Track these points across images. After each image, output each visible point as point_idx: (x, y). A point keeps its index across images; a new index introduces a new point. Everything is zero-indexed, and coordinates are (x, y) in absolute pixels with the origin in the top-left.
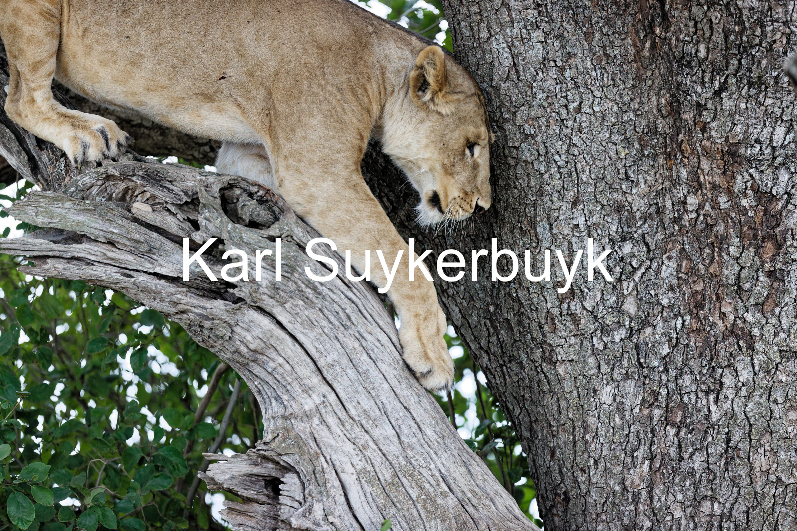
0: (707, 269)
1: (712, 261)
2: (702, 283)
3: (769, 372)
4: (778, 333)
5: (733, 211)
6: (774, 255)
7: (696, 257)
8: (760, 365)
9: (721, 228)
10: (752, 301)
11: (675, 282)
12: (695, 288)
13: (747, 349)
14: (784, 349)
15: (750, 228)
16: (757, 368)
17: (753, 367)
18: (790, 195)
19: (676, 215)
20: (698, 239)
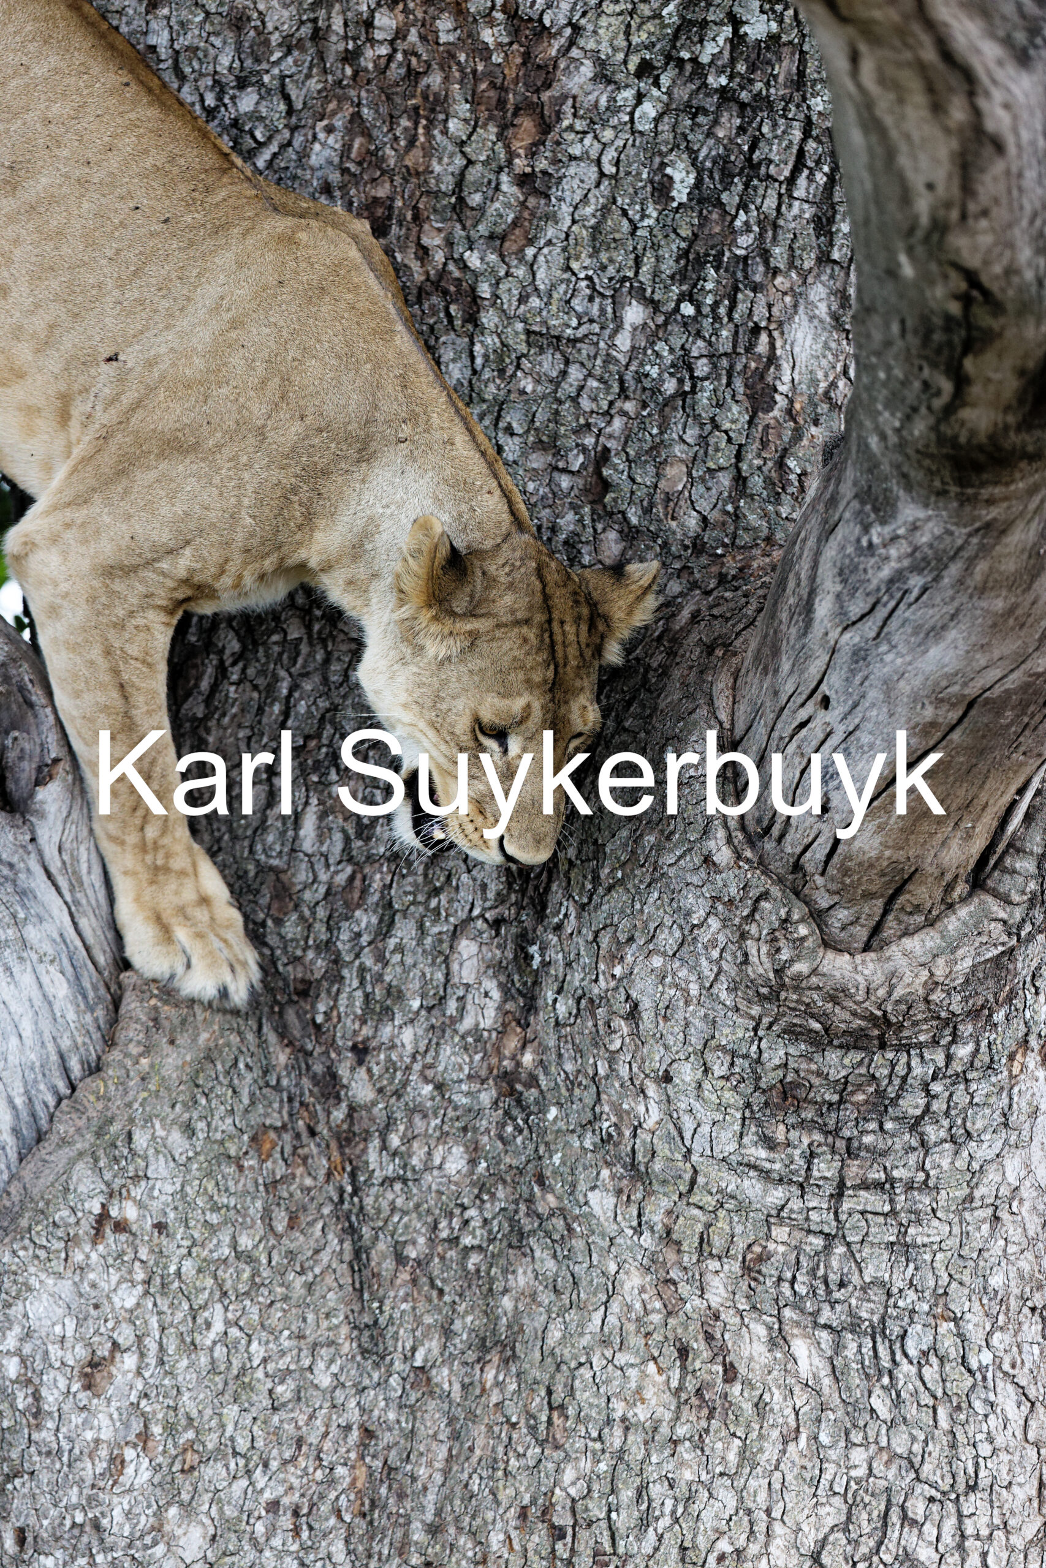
0: (400, 158)
1: (412, 142)
2: (387, 185)
3: (502, 372)
4: (528, 296)
5: (462, 50)
6: (534, 144)
7: (381, 134)
8: (486, 357)
9: (434, 80)
10: (483, 229)
11: (335, 177)
12: (373, 193)
13: (465, 321)
14: (536, 328)
15: (493, 85)
16: (479, 361)
17: (472, 358)
18: (577, 29)
19: (350, 46)
20: (388, 98)
